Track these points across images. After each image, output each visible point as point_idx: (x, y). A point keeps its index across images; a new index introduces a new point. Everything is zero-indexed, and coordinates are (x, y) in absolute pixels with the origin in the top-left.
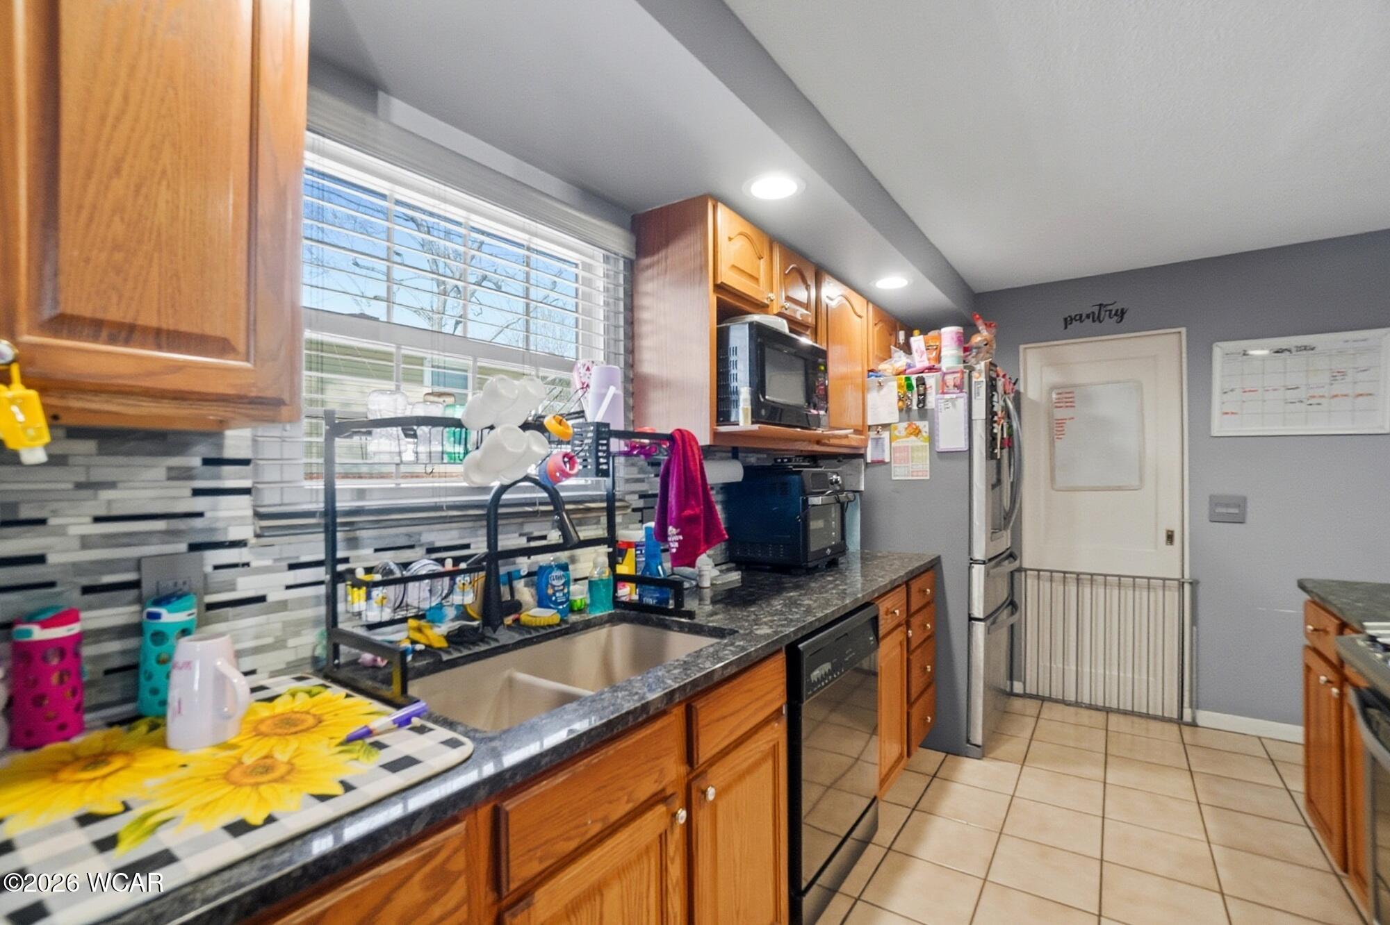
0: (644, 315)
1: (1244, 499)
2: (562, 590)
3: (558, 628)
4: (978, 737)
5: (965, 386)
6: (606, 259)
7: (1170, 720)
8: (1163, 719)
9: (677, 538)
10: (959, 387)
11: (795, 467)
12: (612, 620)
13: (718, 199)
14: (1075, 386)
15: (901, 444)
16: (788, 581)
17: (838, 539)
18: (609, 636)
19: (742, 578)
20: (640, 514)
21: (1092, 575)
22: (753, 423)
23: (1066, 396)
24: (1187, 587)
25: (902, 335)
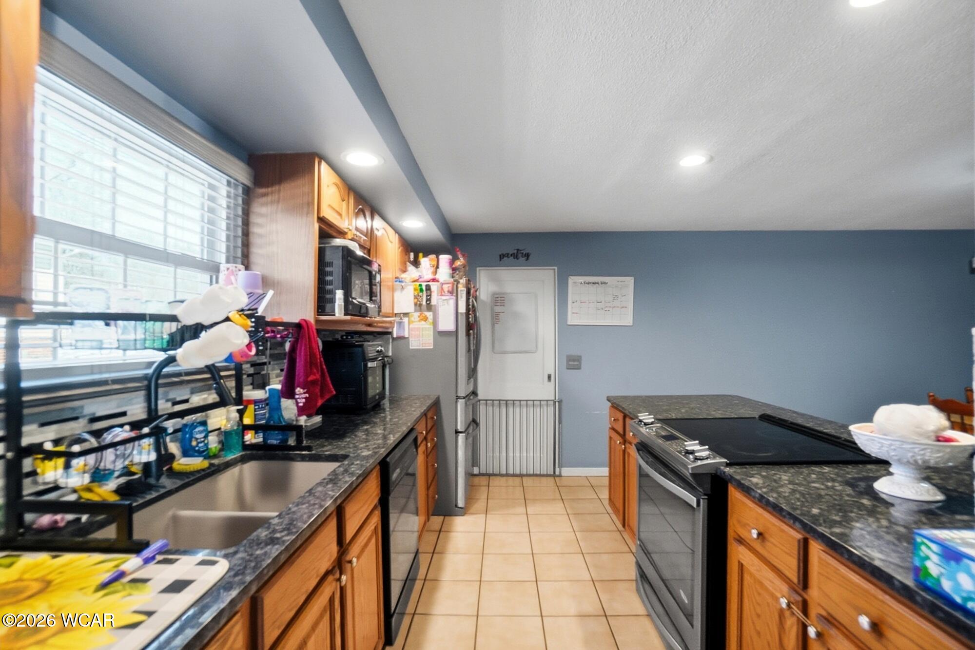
0: (254, 230)
1: (580, 357)
2: (203, 441)
3: (209, 471)
4: (461, 503)
5: (454, 292)
6: (229, 183)
7: (550, 476)
8: (547, 475)
9: (304, 396)
10: (451, 293)
11: (357, 342)
12: (243, 460)
13: (322, 158)
14: (507, 294)
15: (416, 327)
16: (358, 419)
17: (381, 389)
18: (241, 472)
19: (323, 420)
20: (251, 378)
21: (514, 401)
22: (345, 315)
23: (499, 299)
24: (557, 403)
25: (412, 255)
